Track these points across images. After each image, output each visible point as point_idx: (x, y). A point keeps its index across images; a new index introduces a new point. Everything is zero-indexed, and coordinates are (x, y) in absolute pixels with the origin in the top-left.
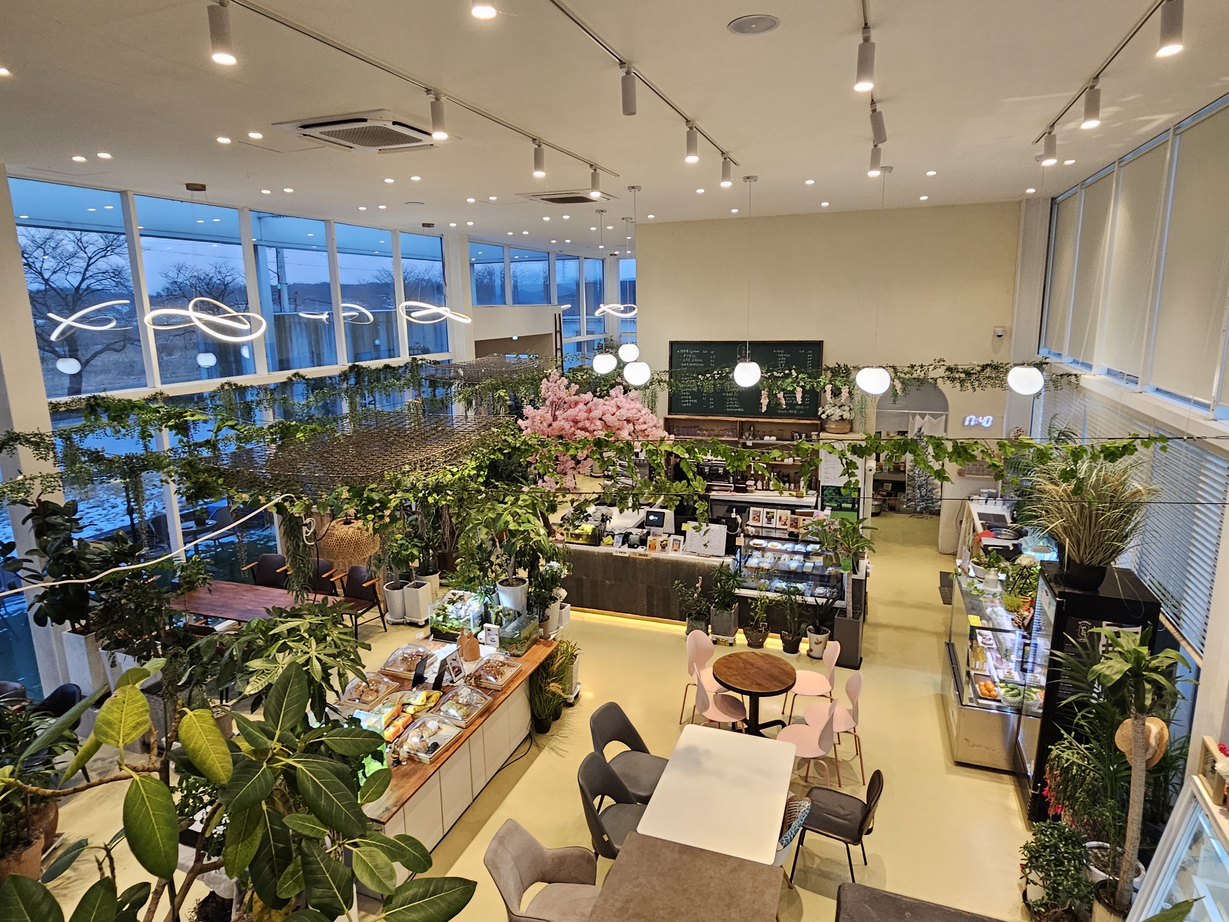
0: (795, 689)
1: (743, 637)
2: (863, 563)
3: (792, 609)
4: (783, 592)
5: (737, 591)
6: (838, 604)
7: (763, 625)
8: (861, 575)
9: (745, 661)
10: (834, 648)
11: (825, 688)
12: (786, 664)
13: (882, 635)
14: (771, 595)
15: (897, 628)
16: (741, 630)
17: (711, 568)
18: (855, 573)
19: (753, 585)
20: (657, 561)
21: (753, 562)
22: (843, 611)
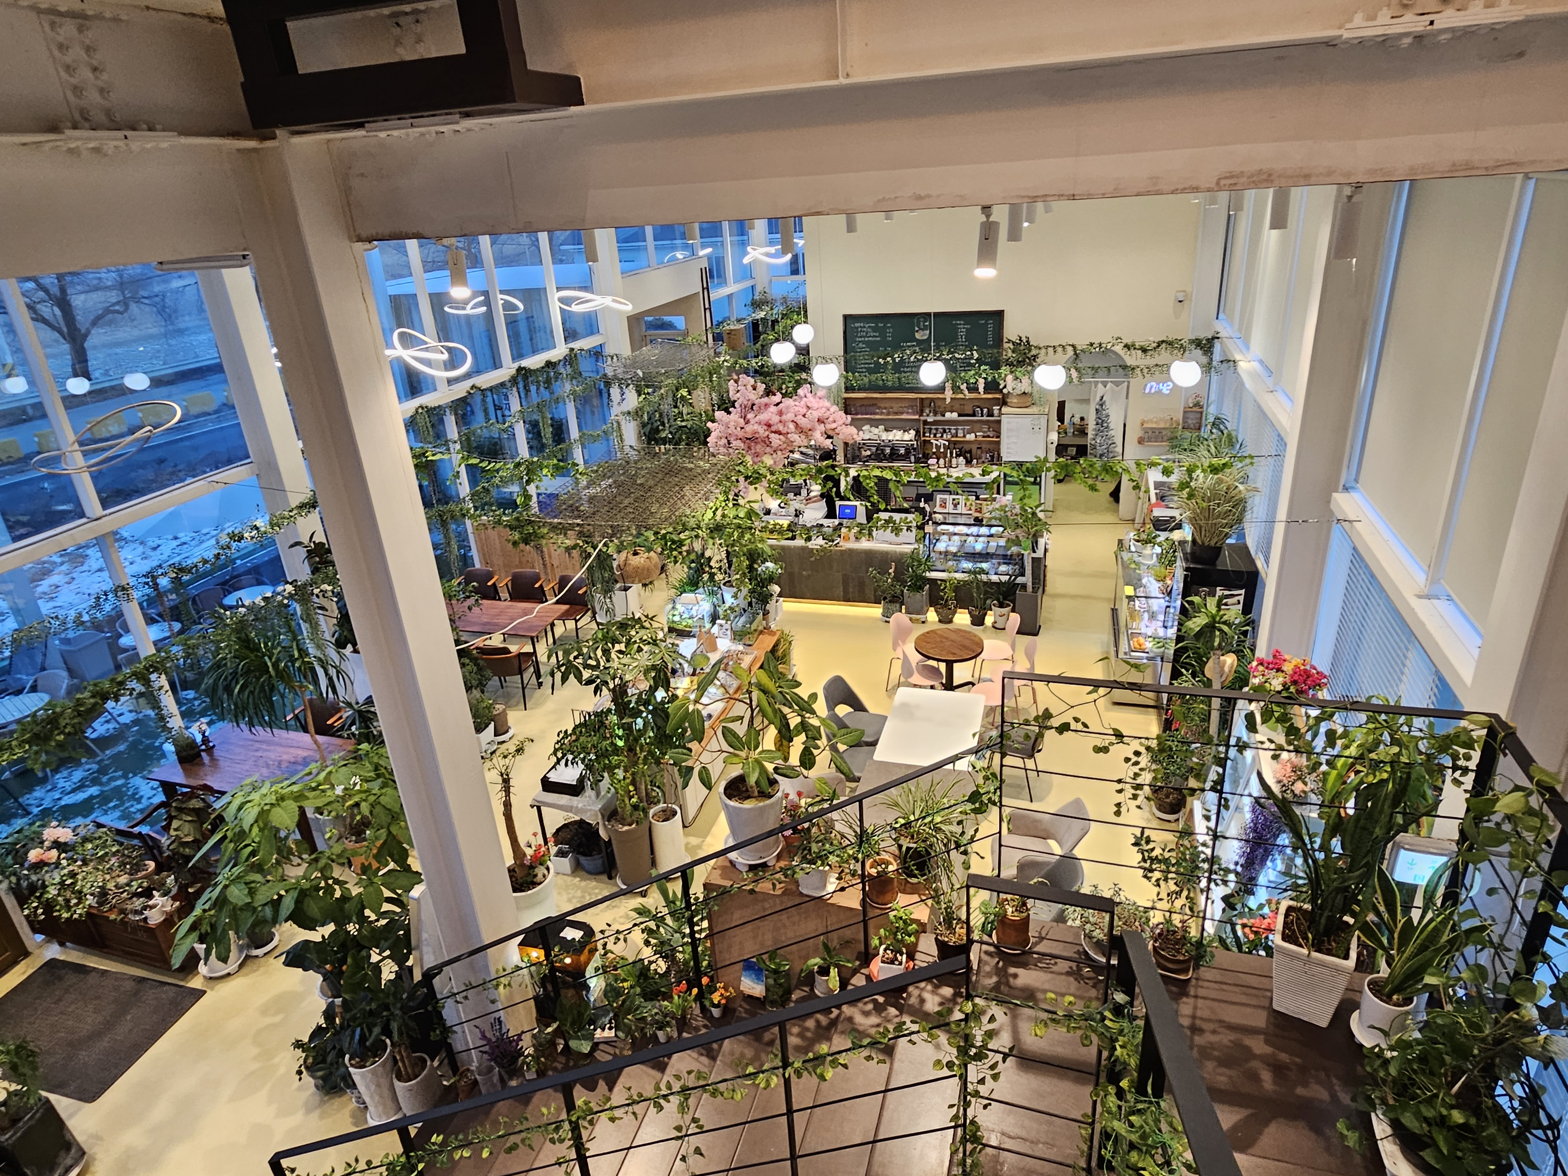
0: (982, 656)
1: (935, 614)
2: (1042, 542)
3: (978, 588)
4: (969, 572)
5: (928, 575)
6: (1020, 580)
7: (952, 603)
8: (1040, 554)
9: (941, 636)
10: (1015, 619)
11: (1009, 653)
12: (975, 636)
13: (1059, 603)
14: (959, 576)
15: (1074, 597)
16: (932, 609)
17: (902, 555)
18: (1034, 552)
19: (942, 568)
20: (851, 551)
21: (941, 546)
22: (1024, 586)
